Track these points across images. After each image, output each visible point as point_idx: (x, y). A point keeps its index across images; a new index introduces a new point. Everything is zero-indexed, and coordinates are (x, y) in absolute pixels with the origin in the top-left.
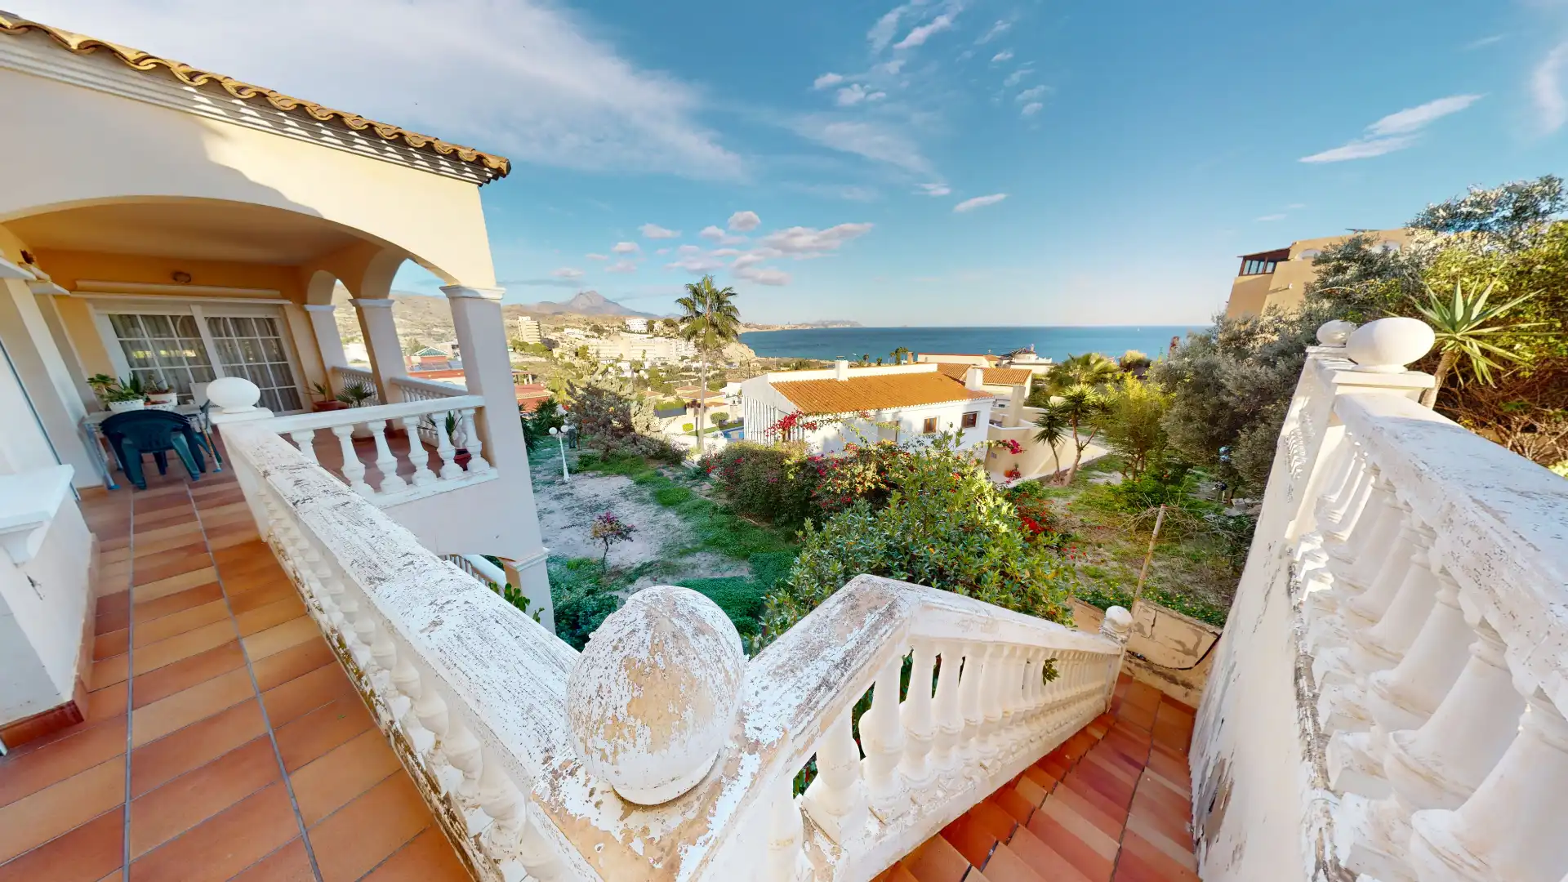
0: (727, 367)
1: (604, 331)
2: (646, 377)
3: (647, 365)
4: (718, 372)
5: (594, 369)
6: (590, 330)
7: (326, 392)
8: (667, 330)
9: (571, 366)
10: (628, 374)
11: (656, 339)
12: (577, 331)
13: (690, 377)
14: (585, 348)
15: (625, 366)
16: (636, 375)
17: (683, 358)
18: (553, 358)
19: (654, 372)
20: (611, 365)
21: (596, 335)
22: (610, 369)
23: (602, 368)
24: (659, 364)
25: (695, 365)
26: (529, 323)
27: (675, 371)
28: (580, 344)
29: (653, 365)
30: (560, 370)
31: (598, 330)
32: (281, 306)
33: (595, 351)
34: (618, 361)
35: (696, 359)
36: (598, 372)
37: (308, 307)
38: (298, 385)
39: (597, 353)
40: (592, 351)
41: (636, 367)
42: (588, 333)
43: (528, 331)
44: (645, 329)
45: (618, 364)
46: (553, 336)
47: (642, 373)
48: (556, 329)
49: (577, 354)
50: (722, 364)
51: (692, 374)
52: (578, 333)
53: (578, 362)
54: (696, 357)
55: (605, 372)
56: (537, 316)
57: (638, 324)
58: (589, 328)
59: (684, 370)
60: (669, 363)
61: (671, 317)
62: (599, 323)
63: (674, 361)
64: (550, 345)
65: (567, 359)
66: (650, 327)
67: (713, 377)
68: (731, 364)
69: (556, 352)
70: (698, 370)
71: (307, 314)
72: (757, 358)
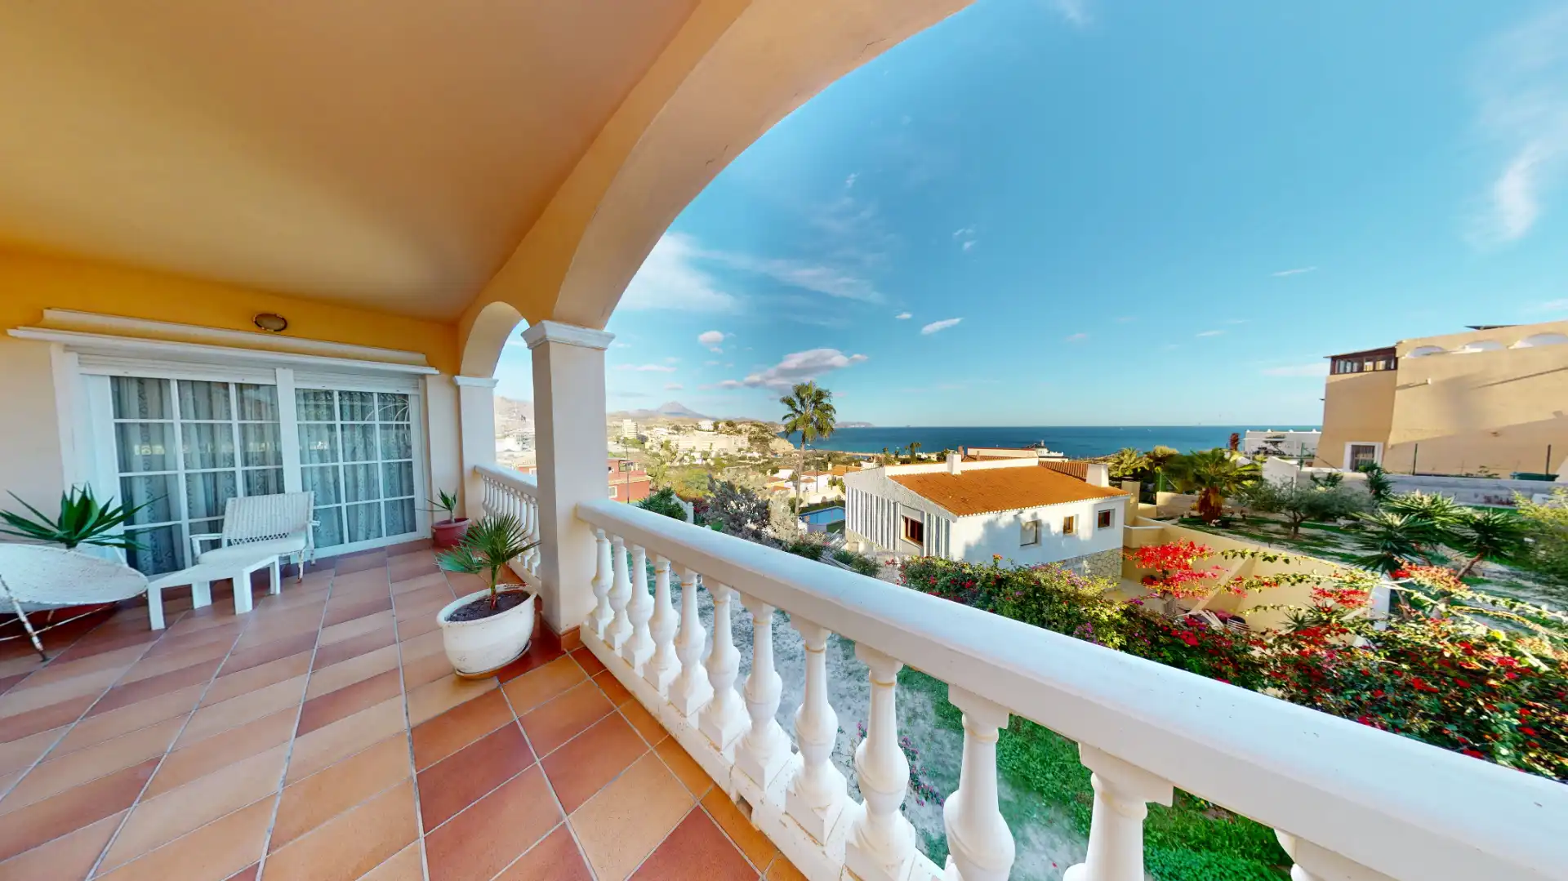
0: (773, 456)
1: (681, 429)
2: (712, 464)
3: (713, 455)
4: (767, 460)
5: (673, 457)
6: (672, 429)
7: (455, 507)
8: (728, 429)
9: (657, 455)
10: (699, 462)
11: (720, 435)
12: (663, 429)
13: (745, 464)
14: (668, 442)
15: (697, 455)
16: (704, 462)
17: (740, 450)
18: (644, 449)
19: (718, 460)
20: (686, 455)
21: (676, 432)
22: (686, 457)
23: (679, 456)
24: (722, 454)
25: (749, 455)
26: (630, 424)
27: (734, 460)
28: (664, 440)
29: (719, 455)
30: (648, 458)
31: (677, 429)
32: (423, 376)
33: (674, 445)
34: (691, 451)
35: (749, 450)
36: (677, 459)
37: (460, 380)
38: (419, 497)
39: (677, 445)
40: (673, 444)
41: (705, 455)
42: (670, 431)
43: (629, 430)
44: (712, 428)
45: (692, 454)
46: (645, 433)
47: (709, 460)
48: (648, 428)
49: (662, 446)
50: (769, 455)
51: (747, 462)
52: (664, 431)
53: (662, 452)
54: (749, 448)
55: (682, 459)
56: (634, 419)
57: (707, 425)
58: (671, 427)
59: (740, 458)
60: (730, 453)
61: (732, 419)
62: (677, 423)
63: (733, 452)
64: (642, 440)
65: (655, 450)
66: (716, 427)
67: (763, 464)
68: (776, 454)
69: (647, 445)
70: (751, 459)
71: (458, 388)
72: (796, 450)
